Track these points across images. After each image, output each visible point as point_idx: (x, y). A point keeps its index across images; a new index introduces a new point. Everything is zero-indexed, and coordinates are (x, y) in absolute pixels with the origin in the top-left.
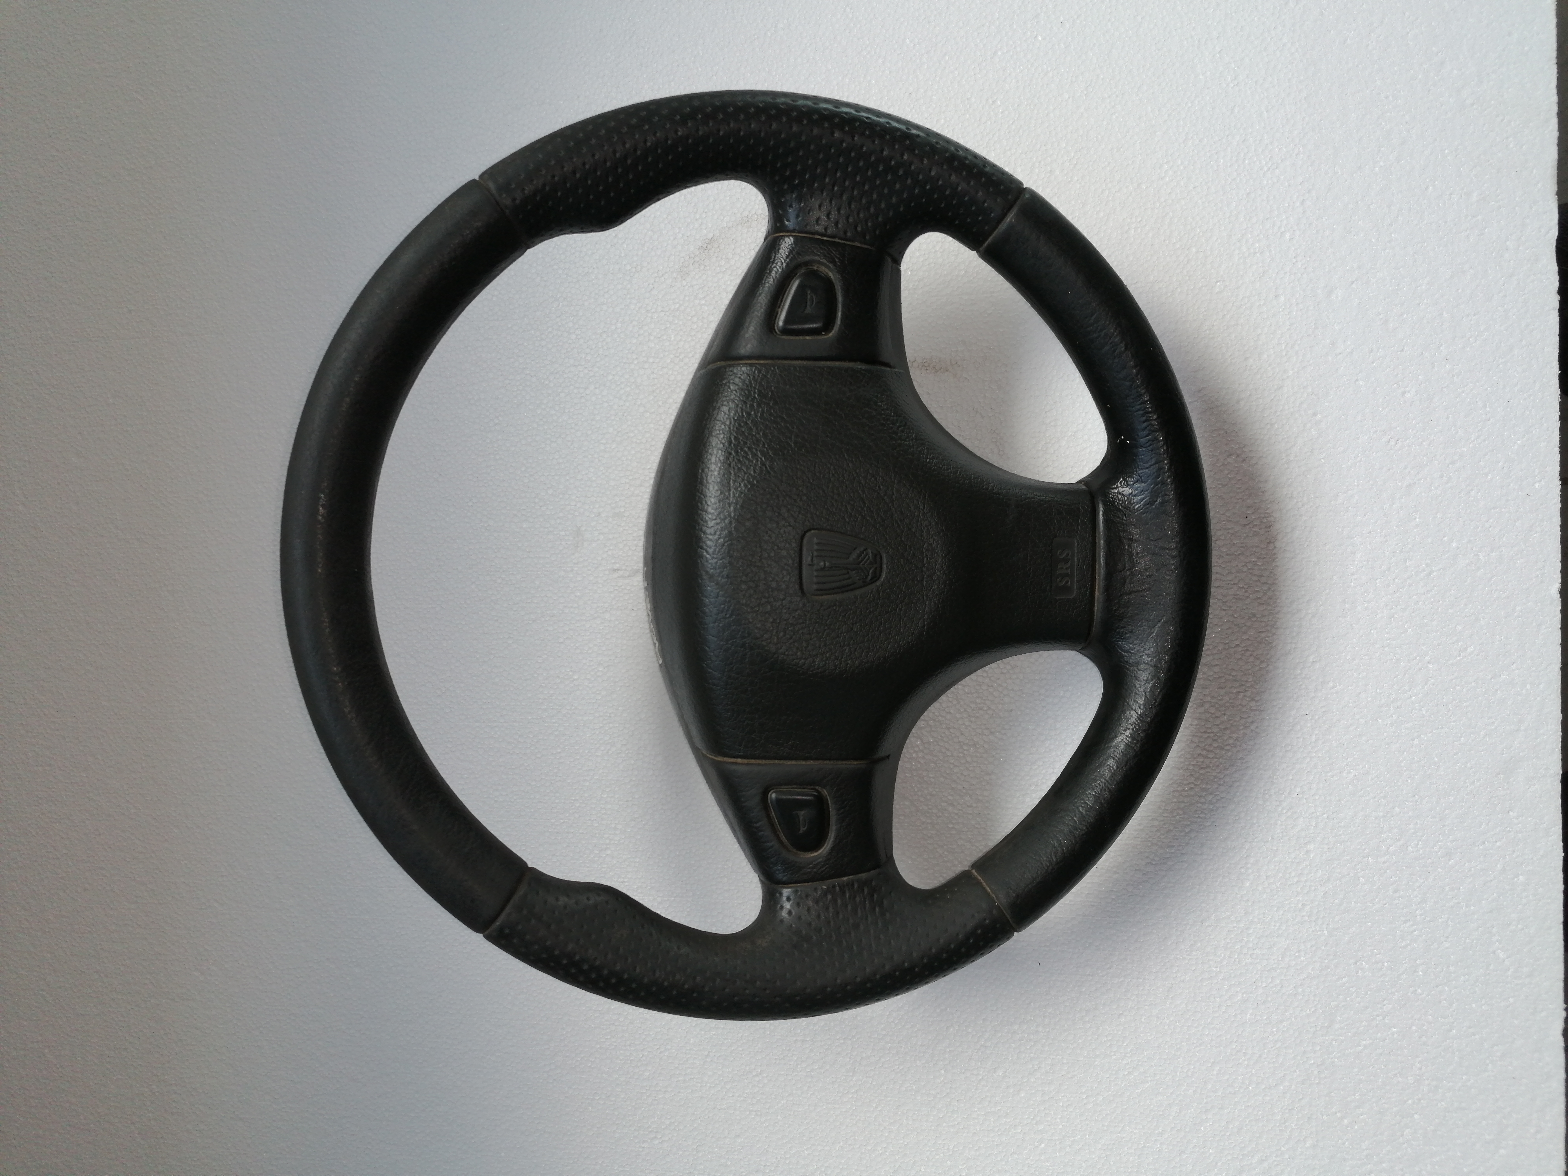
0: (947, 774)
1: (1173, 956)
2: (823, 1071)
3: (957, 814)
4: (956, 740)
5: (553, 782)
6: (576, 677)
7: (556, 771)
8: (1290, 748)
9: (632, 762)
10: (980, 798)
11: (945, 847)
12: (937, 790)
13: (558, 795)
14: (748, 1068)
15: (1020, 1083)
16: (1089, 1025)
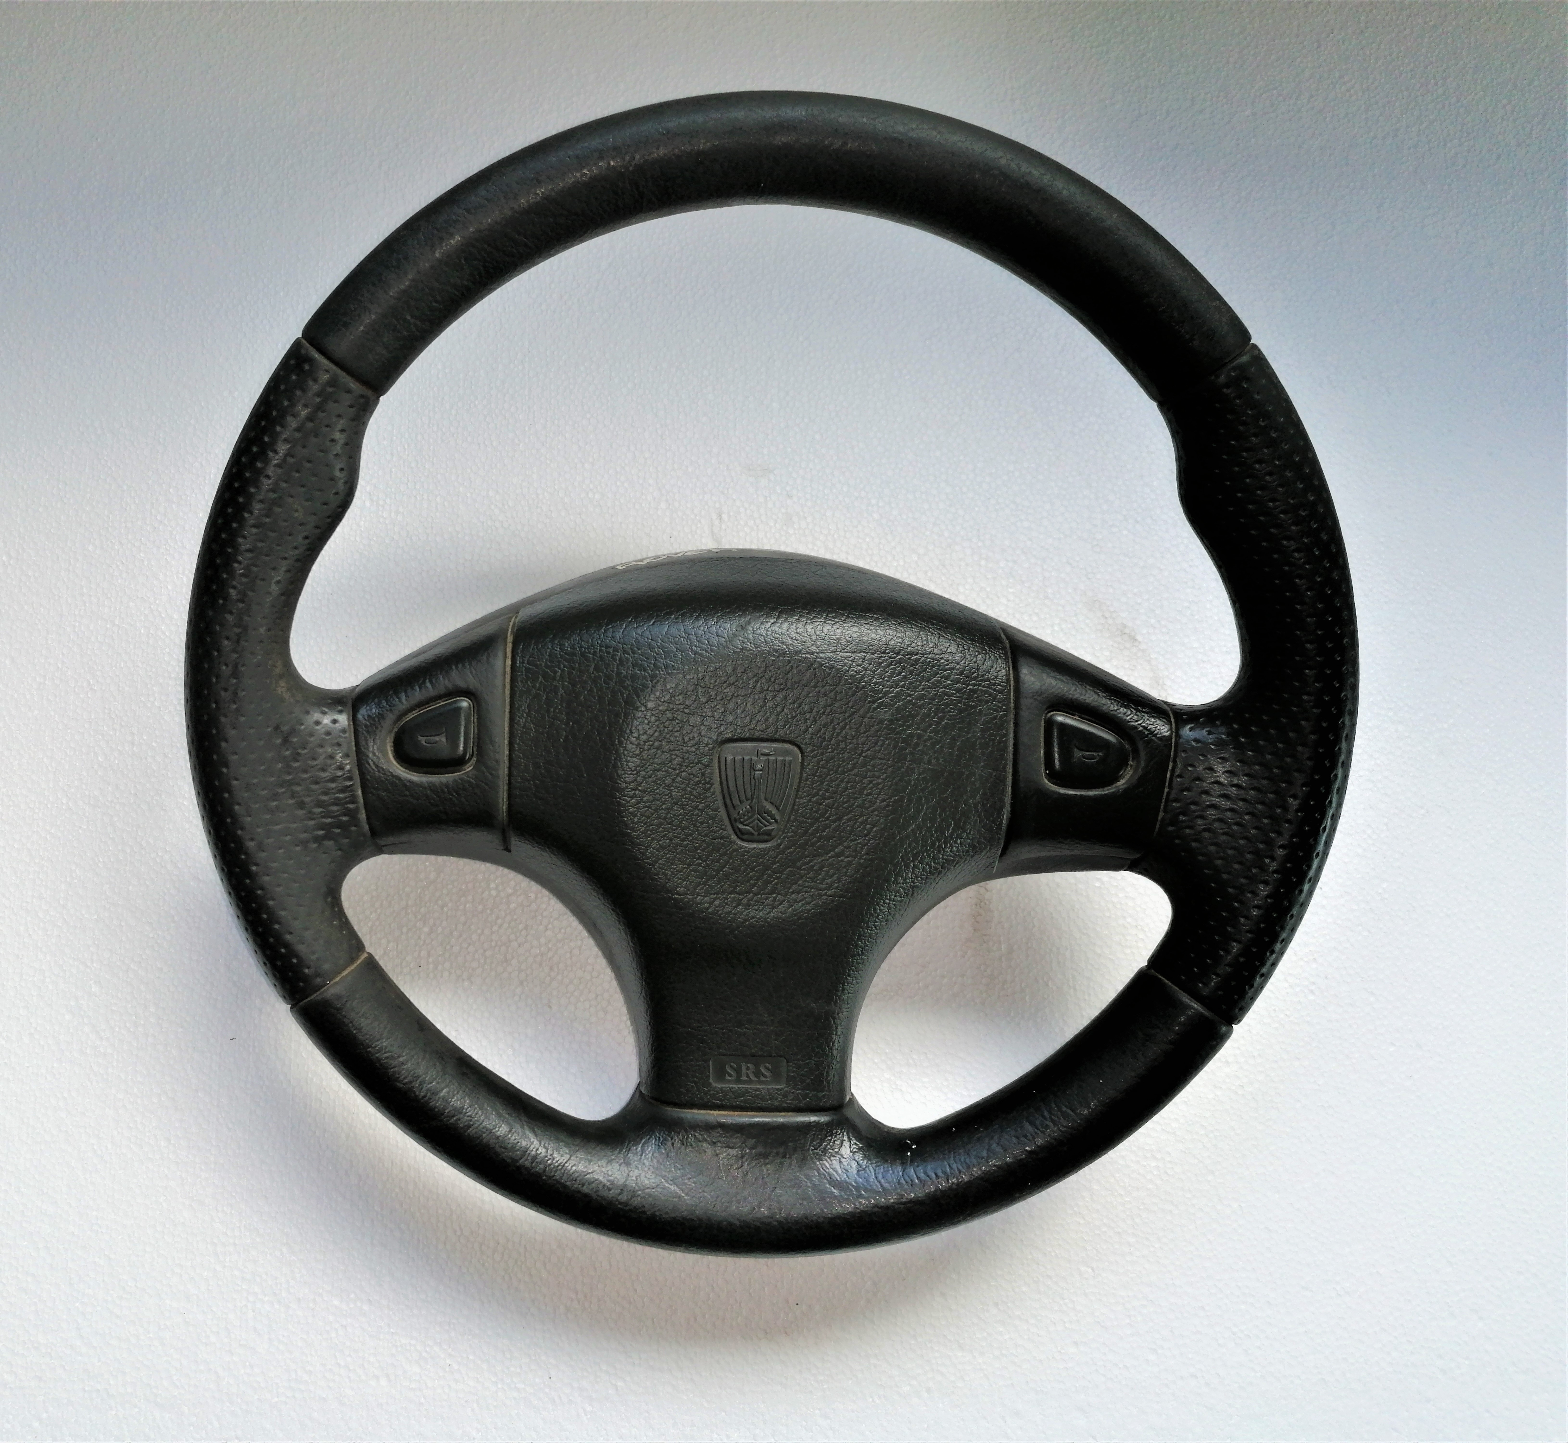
0: (470, 926)
1: (244, 1207)
2: (96, 766)
3: (419, 938)
4: (513, 937)
5: (455, 436)
6: (587, 466)
7: (469, 439)
8: (509, 1356)
9: (481, 534)
10: (440, 967)
11: (377, 923)
12: (449, 913)
13: (439, 442)
14: (99, 673)
15: (82, 1013)
16: (155, 1101)
